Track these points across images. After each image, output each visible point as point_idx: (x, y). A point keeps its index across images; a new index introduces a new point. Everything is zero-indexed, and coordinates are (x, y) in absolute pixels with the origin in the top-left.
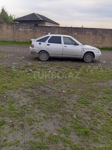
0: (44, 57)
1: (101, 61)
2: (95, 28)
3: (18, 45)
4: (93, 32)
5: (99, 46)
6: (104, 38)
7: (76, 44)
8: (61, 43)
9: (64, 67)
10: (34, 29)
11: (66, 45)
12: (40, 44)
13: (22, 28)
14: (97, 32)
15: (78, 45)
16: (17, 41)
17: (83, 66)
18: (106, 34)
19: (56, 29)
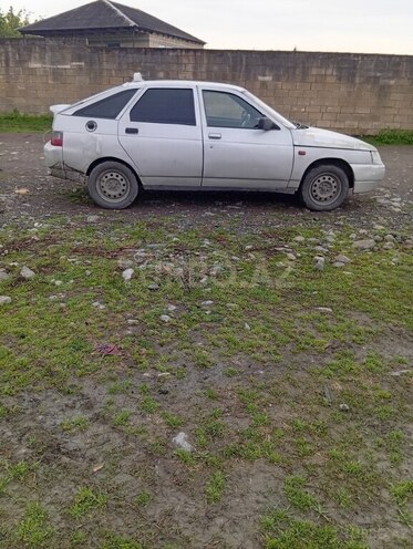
0: (113, 190)
1: (382, 201)
2: (349, 54)
3: (26, 131)
4: (340, 69)
5: (363, 126)
6: (383, 92)
7: (264, 125)
8: (192, 122)
9: (207, 242)
10: (90, 63)
11: (215, 131)
12: (91, 126)
13: (42, 59)
14: (355, 68)
15: (276, 127)
16: (22, 114)
17: (300, 228)
18: (390, 78)
19: (185, 61)
